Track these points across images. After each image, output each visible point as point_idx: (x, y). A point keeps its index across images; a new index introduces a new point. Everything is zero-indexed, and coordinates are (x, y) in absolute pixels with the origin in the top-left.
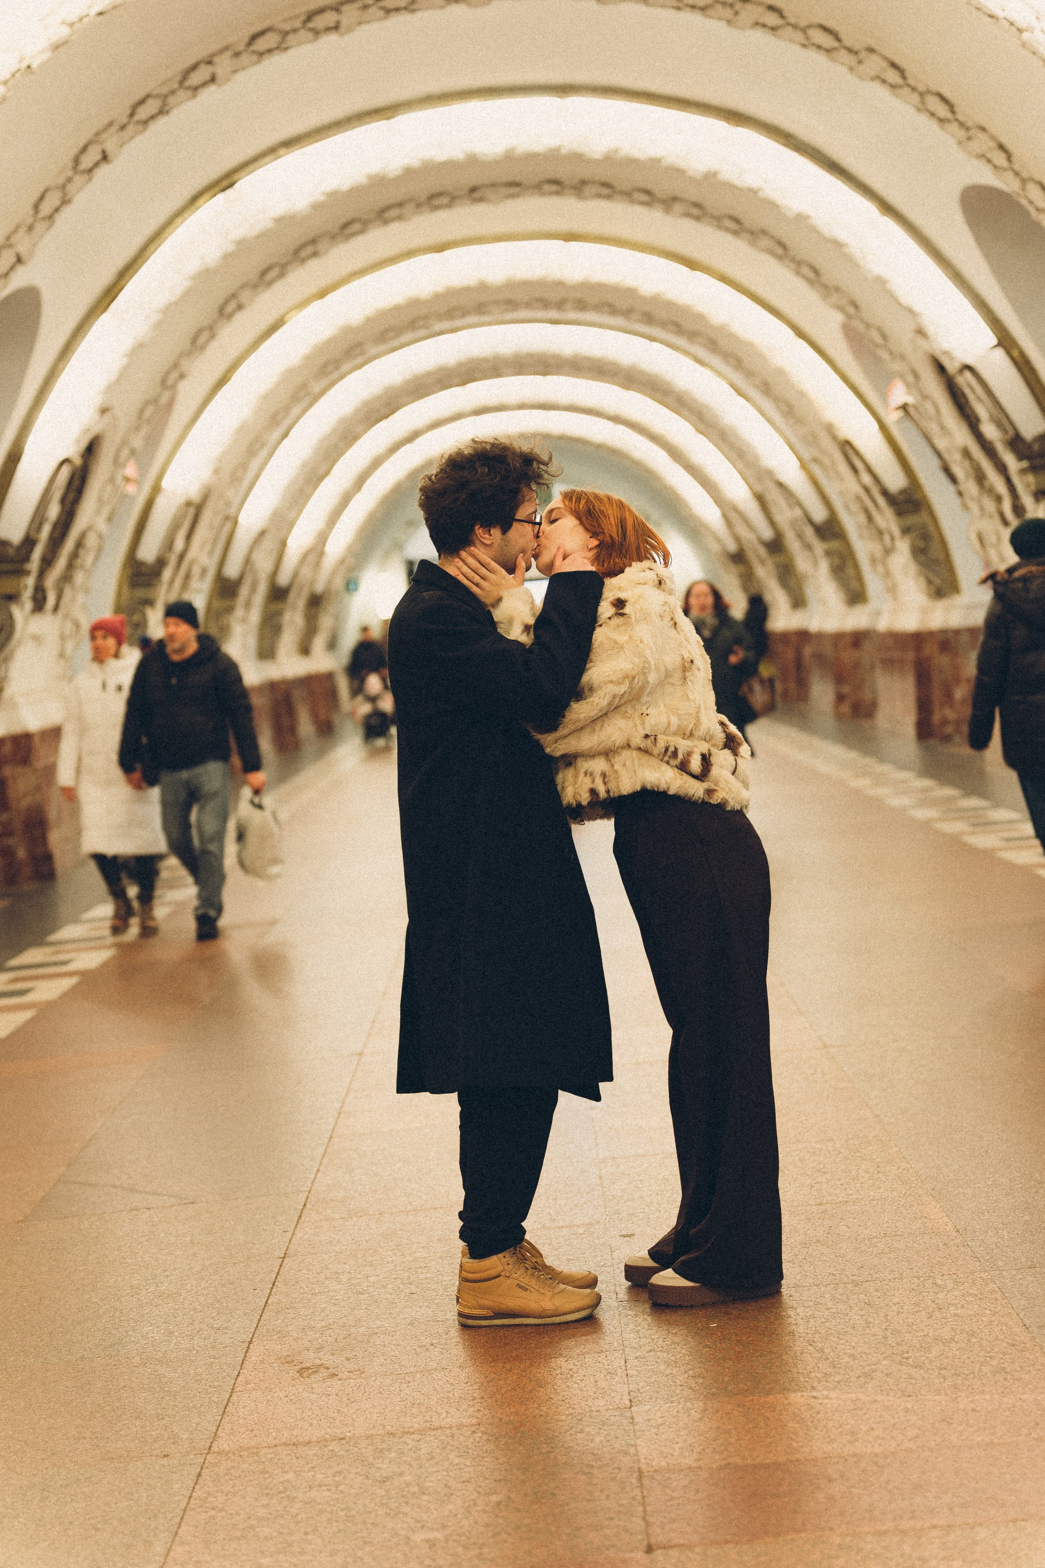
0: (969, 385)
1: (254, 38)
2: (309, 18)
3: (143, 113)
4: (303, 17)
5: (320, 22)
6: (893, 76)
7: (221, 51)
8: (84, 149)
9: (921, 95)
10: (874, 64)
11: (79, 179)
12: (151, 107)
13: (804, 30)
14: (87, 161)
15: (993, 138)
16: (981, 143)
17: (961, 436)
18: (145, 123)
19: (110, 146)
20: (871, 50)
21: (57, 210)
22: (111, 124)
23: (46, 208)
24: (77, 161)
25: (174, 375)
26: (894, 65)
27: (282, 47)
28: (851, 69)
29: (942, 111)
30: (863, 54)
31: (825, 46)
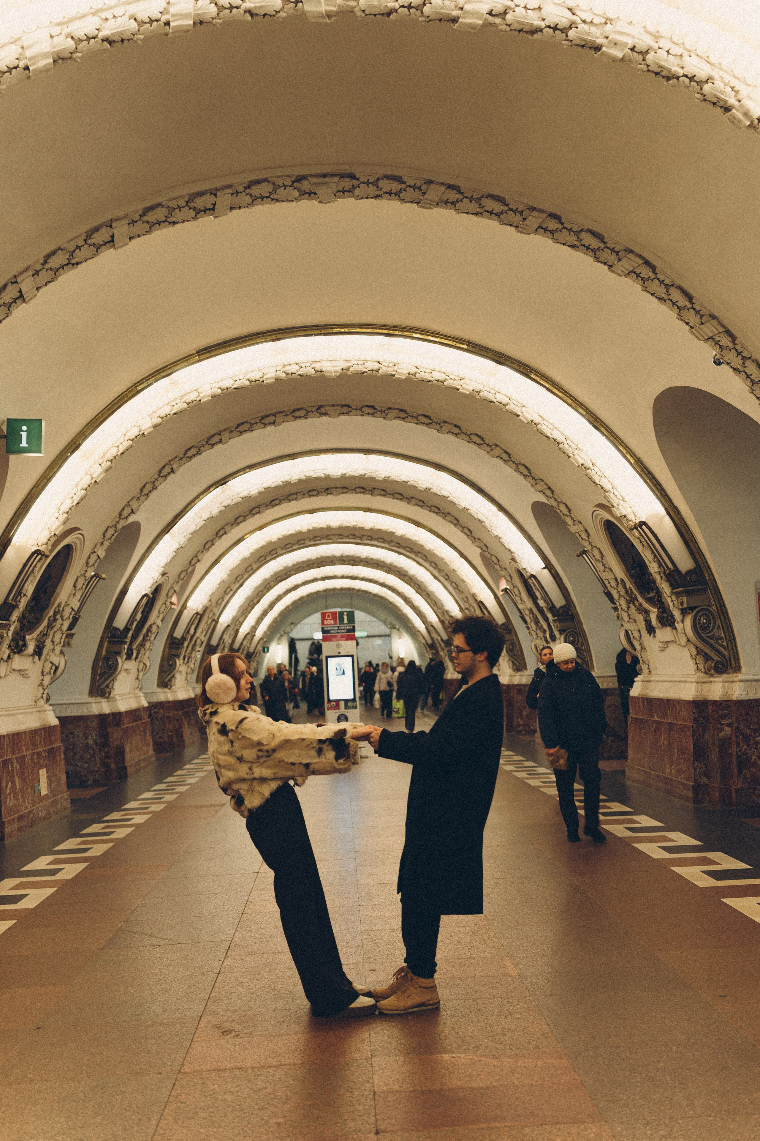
0: (533, 583)
1: (238, 426)
2: (263, 418)
3: (190, 454)
4: (260, 418)
5: (267, 420)
6: (505, 457)
7: (224, 430)
8: (164, 467)
9: (517, 465)
10: (497, 451)
11: (160, 479)
12: (193, 451)
13: (469, 436)
14: (165, 472)
15: (546, 484)
16: (541, 486)
17: (529, 604)
18: (190, 458)
19: (174, 467)
20: (497, 445)
21: (150, 491)
22: (176, 457)
23: (145, 491)
24: (160, 472)
25: (195, 560)
26: (506, 452)
27: (250, 430)
28: (488, 452)
29: (526, 472)
30: (493, 447)
31: (477, 442)
